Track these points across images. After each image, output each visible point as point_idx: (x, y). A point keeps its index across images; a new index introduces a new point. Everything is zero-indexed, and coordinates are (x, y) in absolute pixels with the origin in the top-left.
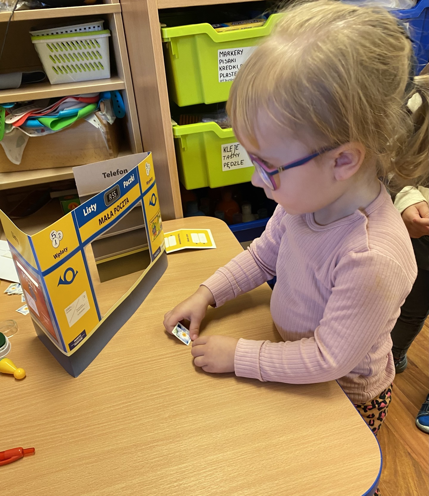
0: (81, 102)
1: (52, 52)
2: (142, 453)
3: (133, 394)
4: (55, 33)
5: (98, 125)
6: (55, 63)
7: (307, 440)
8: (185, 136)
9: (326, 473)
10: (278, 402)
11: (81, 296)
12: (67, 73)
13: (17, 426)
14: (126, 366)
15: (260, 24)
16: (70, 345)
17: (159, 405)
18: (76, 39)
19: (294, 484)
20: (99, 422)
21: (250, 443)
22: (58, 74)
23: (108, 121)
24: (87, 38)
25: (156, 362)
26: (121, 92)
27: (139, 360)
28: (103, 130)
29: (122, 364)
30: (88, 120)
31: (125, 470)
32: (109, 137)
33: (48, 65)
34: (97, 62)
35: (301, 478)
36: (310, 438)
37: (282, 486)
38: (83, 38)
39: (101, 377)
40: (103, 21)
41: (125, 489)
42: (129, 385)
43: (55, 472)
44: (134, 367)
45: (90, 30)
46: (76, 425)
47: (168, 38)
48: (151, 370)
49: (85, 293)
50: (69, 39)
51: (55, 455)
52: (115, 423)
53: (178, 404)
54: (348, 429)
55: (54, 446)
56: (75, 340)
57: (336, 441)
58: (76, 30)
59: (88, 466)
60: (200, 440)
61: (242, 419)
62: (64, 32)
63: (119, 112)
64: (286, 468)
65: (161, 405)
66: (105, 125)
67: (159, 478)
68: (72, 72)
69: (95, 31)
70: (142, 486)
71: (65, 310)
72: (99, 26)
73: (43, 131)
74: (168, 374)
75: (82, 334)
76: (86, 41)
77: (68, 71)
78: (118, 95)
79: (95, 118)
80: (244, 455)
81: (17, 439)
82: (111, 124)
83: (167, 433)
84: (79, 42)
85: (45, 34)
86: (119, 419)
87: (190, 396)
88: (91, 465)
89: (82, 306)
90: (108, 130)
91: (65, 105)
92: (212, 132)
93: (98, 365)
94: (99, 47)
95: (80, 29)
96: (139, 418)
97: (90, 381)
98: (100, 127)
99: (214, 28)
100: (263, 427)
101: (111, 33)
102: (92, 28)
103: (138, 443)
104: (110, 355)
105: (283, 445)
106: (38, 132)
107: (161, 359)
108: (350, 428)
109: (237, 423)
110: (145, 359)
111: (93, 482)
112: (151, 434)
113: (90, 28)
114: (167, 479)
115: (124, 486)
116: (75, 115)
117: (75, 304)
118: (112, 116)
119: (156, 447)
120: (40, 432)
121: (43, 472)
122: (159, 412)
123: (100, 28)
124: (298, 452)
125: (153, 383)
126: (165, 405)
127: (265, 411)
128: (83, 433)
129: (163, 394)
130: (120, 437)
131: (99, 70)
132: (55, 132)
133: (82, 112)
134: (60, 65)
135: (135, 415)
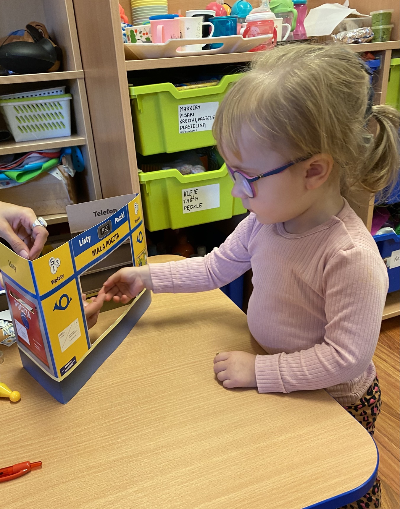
0: (45, 157)
1: (19, 113)
2: (148, 460)
3: (130, 409)
4: (21, 97)
5: (60, 178)
6: (21, 123)
7: (304, 438)
8: (149, 182)
9: (329, 464)
10: (271, 407)
11: (73, 323)
12: (31, 132)
13: (19, 444)
14: (118, 385)
15: (213, 83)
16: (61, 370)
17: (156, 417)
18: (41, 101)
19: (300, 477)
20: (100, 435)
21: (251, 444)
22: (23, 133)
23: (70, 174)
24: (51, 100)
25: (145, 381)
26: (80, 147)
27: (129, 379)
28: (64, 182)
29: (113, 384)
30: (51, 173)
31: (134, 476)
32: (70, 189)
33: (14, 125)
34: (59, 121)
35: (305, 471)
36: (307, 436)
37: (289, 479)
38: (47, 101)
39: (95, 396)
40: (64, 87)
41: (138, 492)
42: (124, 401)
43: (65, 482)
44: (126, 386)
45: (53, 94)
46: (78, 440)
47: (135, 95)
48: (143, 387)
49: (77, 320)
50: (34, 102)
51: (63, 467)
52: (117, 435)
53: (176, 415)
54: (340, 426)
55: (59, 459)
56: (66, 366)
57: (332, 437)
58: (40, 95)
59: (97, 474)
60: (203, 444)
61: (240, 424)
62: (30, 96)
63: (79, 166)
64: (290, 463)
65: (159, 416)
66: (66, 177)
67: (170, 480)
68: (35, 131)
69: (59, 95)
70: (154, 488)
71: (59, 335)
72: (61, 91)
73: (8, 183)
74: (160, 390)
75: (72, 360)
76: (50, 103)
77: (32, 130)
78: (78, 151)
79: (57, 171)
80: (247, 455)
81: (22, 456)
82: (72, 176)
83: (169, 440)
84: (43, 104)
85: (12, 97)
86: (120, 432)
87: (185, 407)
88: (100, 473)
89: (74, 332)
90: (69, 182)
91: (29, 160)
92: (174, 178)
93: (90, 385)
94: (62, 108)
95: (44, 94)
96: (140, 430)
97: (85, 400)
98: (62, 179)
99: (176, 87)
100: (261, 429)
101: (72, 96)
102: (55, 92)
103: (143, 451)
104: (100, 376)
105: (283, 443)
106: (4, 185)
107: (150, 377)
108: (342, 425)
109: (236, 427)
110: (135, 378)
111: (105, 488)
112: (154, 442)
113: (53, 92)
114: (177, 480)
115: (136, 489)
116: (40, 168)
117: (68, 330)
118: (73, 169)
119: (161, 453)
120: (44, 448)
121: (53, 483)
122: (157, 423)
123: (62, 93)
124: (298, 448)
125: (147, 398)
126: (162, 416)
127: (260, 416)
128: (87, 446)
129: (159, 408)
130: (124, 447)
131: (61, 128)
132: (20, 184)
133: (46, 165)
134: (25, 125)
135: (135, 427)
